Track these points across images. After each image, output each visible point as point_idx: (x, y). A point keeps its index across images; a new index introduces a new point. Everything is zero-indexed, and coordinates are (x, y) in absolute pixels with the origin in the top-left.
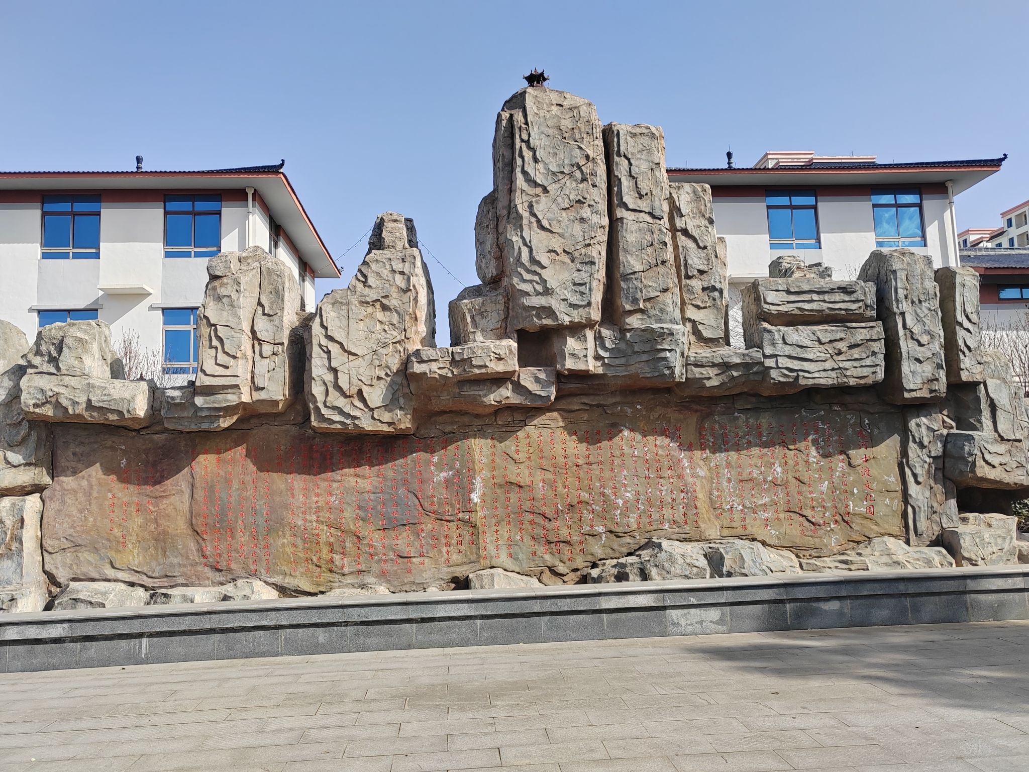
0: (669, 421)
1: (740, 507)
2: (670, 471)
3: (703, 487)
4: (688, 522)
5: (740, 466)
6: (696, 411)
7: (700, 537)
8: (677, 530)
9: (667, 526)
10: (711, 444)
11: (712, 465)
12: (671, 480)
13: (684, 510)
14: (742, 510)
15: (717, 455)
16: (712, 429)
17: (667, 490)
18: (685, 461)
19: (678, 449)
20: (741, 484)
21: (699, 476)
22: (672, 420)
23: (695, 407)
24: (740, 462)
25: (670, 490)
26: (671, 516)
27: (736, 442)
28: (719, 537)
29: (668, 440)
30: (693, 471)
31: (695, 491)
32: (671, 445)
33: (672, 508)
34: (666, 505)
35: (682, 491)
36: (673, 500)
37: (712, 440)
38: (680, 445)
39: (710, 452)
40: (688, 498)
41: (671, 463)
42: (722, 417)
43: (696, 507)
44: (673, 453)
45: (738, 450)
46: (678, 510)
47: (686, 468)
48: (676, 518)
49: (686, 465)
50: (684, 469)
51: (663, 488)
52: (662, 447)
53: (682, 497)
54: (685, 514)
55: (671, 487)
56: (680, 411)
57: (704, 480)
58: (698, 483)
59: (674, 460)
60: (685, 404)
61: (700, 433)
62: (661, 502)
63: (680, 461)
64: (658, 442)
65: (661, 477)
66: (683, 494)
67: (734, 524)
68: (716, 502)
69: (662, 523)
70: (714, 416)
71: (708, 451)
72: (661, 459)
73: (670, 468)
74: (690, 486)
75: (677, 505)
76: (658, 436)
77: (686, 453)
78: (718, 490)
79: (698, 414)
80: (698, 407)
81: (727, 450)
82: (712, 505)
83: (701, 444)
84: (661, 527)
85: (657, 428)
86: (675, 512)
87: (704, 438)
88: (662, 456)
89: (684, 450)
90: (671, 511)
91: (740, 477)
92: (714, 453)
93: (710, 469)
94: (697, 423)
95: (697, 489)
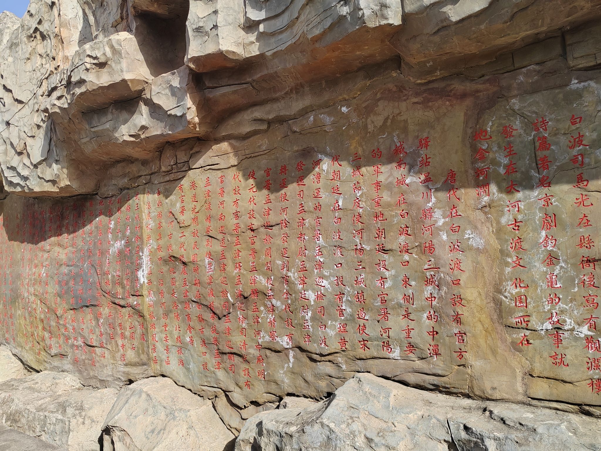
0: (405, 130)
1: (585, 331)
2: (403, 237)
3: (477, 272)
4: (441, 350)
5: (585, 222)
6: (464, 96)
7: (471, 388)
8: (419, 364)
9: (396, 353)
10: (502, 171)
11: (504, 220)
12: (406, 257)
13: (432, 323)
14: (589, 339)
15: (519, 195)
16: (506, 132)
17: (395, 277)
18: (438, 214)
19: (422, 189)
20: (589, 269)
21: (470, 248)
22: (411, 127)
23: (458, 86)
24: (586, 211)
25: (402, 277)
26: (404, 334)
27: (574, 160)
28: (520, 398)
29: (403, 170)
30: (455, 237)
31: (457, 283)
32: (408, 181)
33: (407, 315)
34: (393, 308)
35: (429, 282)
36: (408, 298)
37: (505, 161)
38: (427, 180)
39: (501, 190)
40: (441, 298)
41: (406, 221)
42: (530, 99)
43: (458, 319)
44: (411, 198)
45: (580, 180)
46: (419, 321)
47: (439, 229)
48: (415, 338)
49: (441, 222)
50: (435, 231)
51: (387, 274)
52: (389, 187)
53: (427, 294)
54: (434, 333)
55: (404, 271)
56: (425, 104)
57: (482, 259)
58: (467, 264)
59: (413, 213)
60: (435, 85)
61: (475, 149)
62: (384, 301)
63: (428, 213)
64: (381, 178)
65: (385, 251)
66: (430, 288)
67: (565, 373)
68: (511, 312)
69: (387, 345)
70: (507, 99)
71: (493, 188)
72: (386, 213)
73: (405, 231)
74: (447, 269)
75: (417, 310)
76: (383, 164)
77: (443, 195)
78: (518, 282)
79: (469, 102)
80: (469, 86)
81: (545, 182)
82: (500, 316)
83: (478, 172)
84: (386, 353)
85: (382, 148)
86: (412, 325)
87: (483, 158)
88: (389, 205)
89: (437, 190)
90: (404, 323)
91: (584, 252)
92: (510, 190)
93: (499, 231)
94: (466, 122)
95: (463, 278)
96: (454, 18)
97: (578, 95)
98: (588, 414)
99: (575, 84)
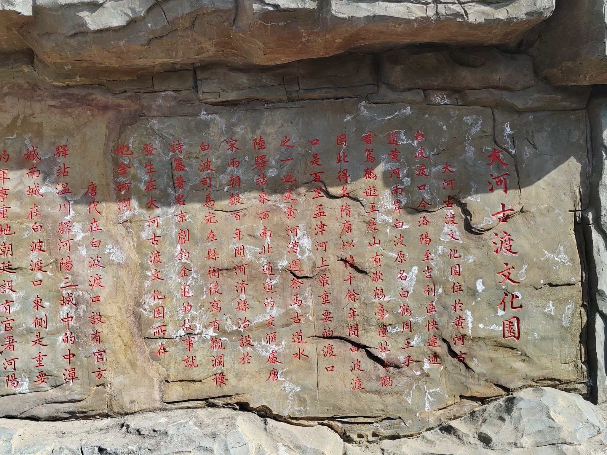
0: (39, 134)
1: (211, 333)
2: (35, 253)
3: (118, 287)
4: (79, 373)
5: (211, 236)
6: (106, 108)
7: (110, 406)
8: (53, 393)
9: (25, 386)
10: (143, 187)
11: (144, 235)
12: (39, 275)
13: (68, 345)
14: (214, 340)
15: (158, 211)
16: (147, 149)
17: (24, 299)
18: (76, 228)
19: (59, 200)
20: (214, 278)
21: (111, 263)
22: (46, 132)
23: (100, 97)
24: (212, 227)
25: (33, 298)
26: (35, 363)
27: (204, 182)
28: (157, 405)
29: (36, 179)
30: (95, 252)
31: (96, 299)
32: (42, 191)
33: (39, 341)
34: (21, 335)
35: (65, 301)
36: (39, 322)
37: (146, 178)
38: (65, 191)
39: (141, 205)
40: (79, 317)
41: (40, 235)
42: (169, 122)
43: (97, 338)
44: (46, 209)
45: (208, 200)
46: (53, 346)
47: (78, 244)
48: (48, 365)
49: (80, 237)
50: (73, 246)
51: (14, 296)
52: (18, 196)
53: (63, 315)
54: (71, 356)
55: (35, 292)
56: (63, 108)
57: (123, 273)
58: (107, 280)
59: (49, 226)
60: (75, 91)
61: (117, 164)
62: (8, 328)
63: (65, 227)
64: (8, 185)
65: (11, 269)
66: (66, 308)
67: (195, 373)
68: (149, 324)
69: (12, 378)
70: (148, 118)
71: (134, 203)
72: (15, 226)
73: (38, 246)
74: (86, 286)
75: (51, 334)
76: (11, 169)
77: (83, 208)
78: (156, 294)
79: (110, 114)
80: (111, 99)
81: (180, 200)
82: (140, 329)
83: (120, 187)
84: (11, 389)
85: (10, 151)
86: (44, 350)
87: (124, 173)
88: (18, 217)
89: (76, 202)
90: (34, 350)
91: (211, 263)
92: (150, 206)
93: (140, 246)
94: (108, 135)
95: (104, 294)
96: (92, 27)
97: (207, 125)
98: (213, 406)
99: (204, 115)
